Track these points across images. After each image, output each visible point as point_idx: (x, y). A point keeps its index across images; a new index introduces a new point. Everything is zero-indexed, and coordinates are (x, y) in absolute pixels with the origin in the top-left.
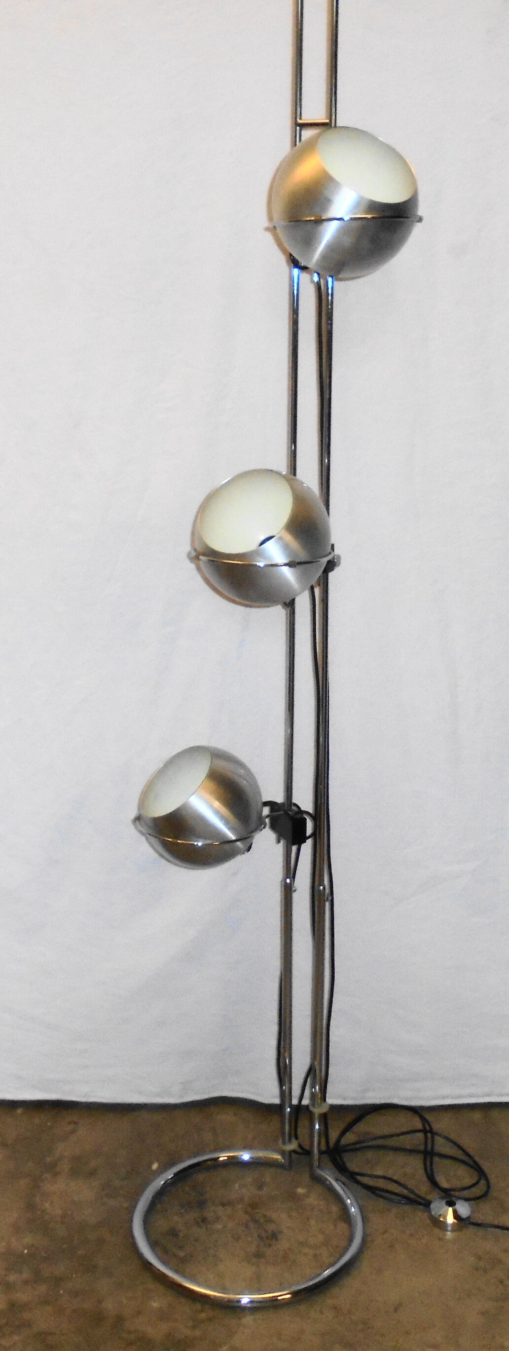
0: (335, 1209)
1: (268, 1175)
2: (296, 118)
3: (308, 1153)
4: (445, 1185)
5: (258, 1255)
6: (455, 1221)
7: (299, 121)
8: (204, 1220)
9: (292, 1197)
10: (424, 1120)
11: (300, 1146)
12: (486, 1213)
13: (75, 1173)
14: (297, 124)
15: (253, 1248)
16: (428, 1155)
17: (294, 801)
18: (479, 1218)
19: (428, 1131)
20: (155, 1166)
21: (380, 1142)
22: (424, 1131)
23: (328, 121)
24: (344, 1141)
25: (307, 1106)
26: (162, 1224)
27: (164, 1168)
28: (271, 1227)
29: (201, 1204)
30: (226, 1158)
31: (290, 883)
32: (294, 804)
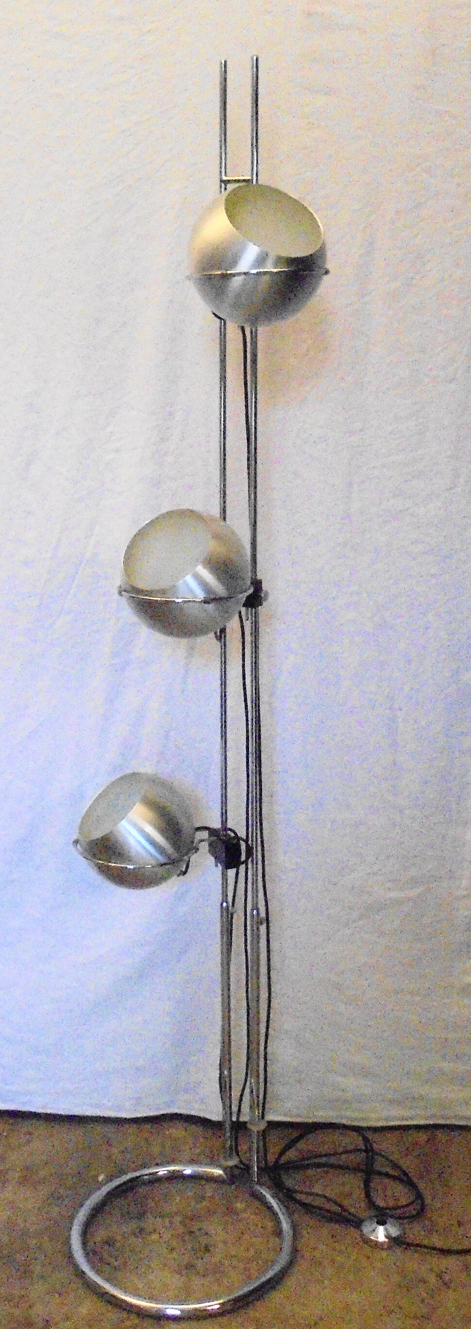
0: (270, 1225)
1: (209, 1190)
2: (221, 175)
3: (248, 1168)
4: (382, 1204)
5: (190, 1266)
6: (387, 1240)
7: (224, 178)
8: (141, 1230)
9: (230, 1211)
10: (366, 1140)
11: (241, 1162)
12: (416, 1232)
13: (24, 1181)
14: (222, 181)
15: (186, 1259)
16: (368, 1173)
17: (229, 826)
18: (411, 1238)
19: (369, 1150)
20: (101, 1178)
21: (323, 1160)
22: (366, 1151)
23: (249, 178)
24: (283, 1160)
25: (245, 1123)
26: (100, 1234)
27: (110, 1178)
28: (204, 1240)
29: (141, 1216)
30: (166, 1172)
31: (228, 906)
32: (230, 830)
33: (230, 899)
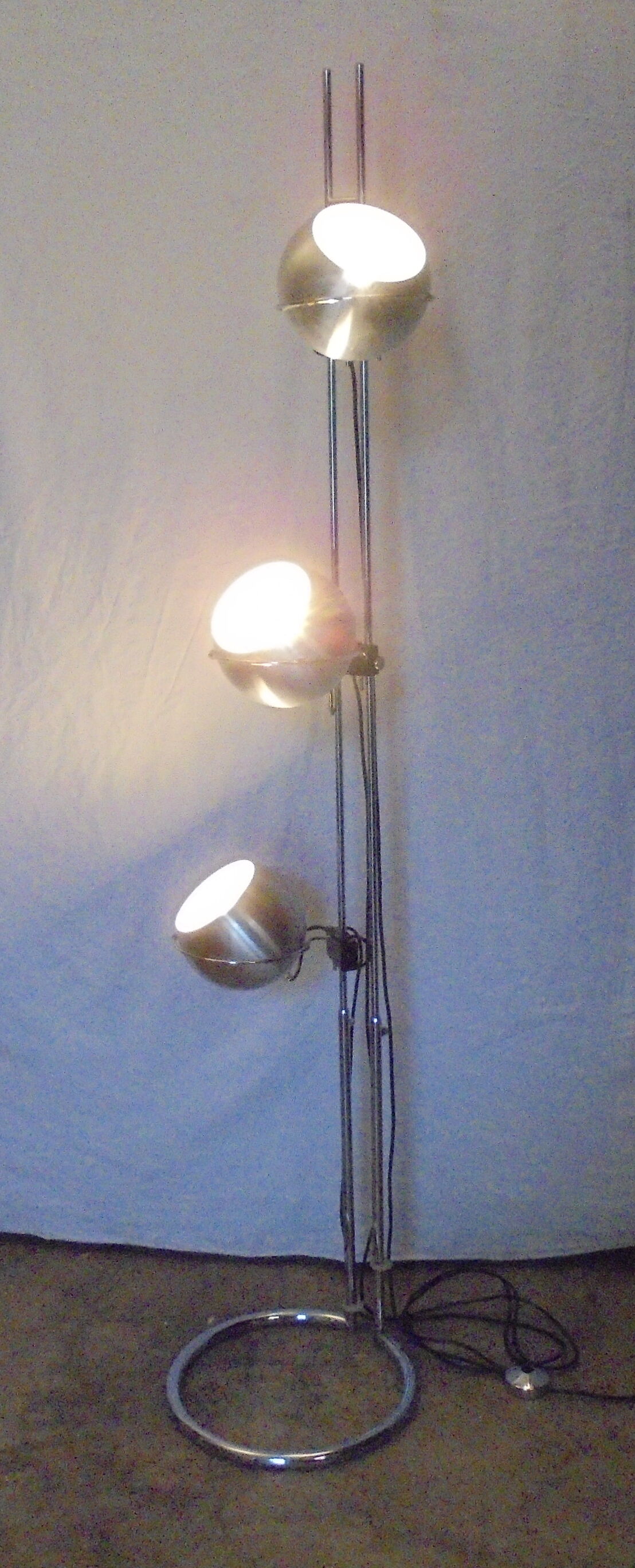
1: (329, 1338)
3: (370, 1312)
5: (297, 1417)
6: (532, 1389)
7: (330, 201)
8: (248, 1377)
9: (350, 1362)
10: (508, 1284)
11: (365, 1308)
16: (510, 1324)
17: (347, 925)
18: (558, 1386)
19: (510, 1295)
21: (454, 1310)
22: (507, 1298)
24: (415, 1309)
26: (200, 1378)
28: (316, 1391)
29: (251, 1362)
30: (278, 1317)
31: (346, 1015)
32: (349, 928)
33: (350, 1006)
